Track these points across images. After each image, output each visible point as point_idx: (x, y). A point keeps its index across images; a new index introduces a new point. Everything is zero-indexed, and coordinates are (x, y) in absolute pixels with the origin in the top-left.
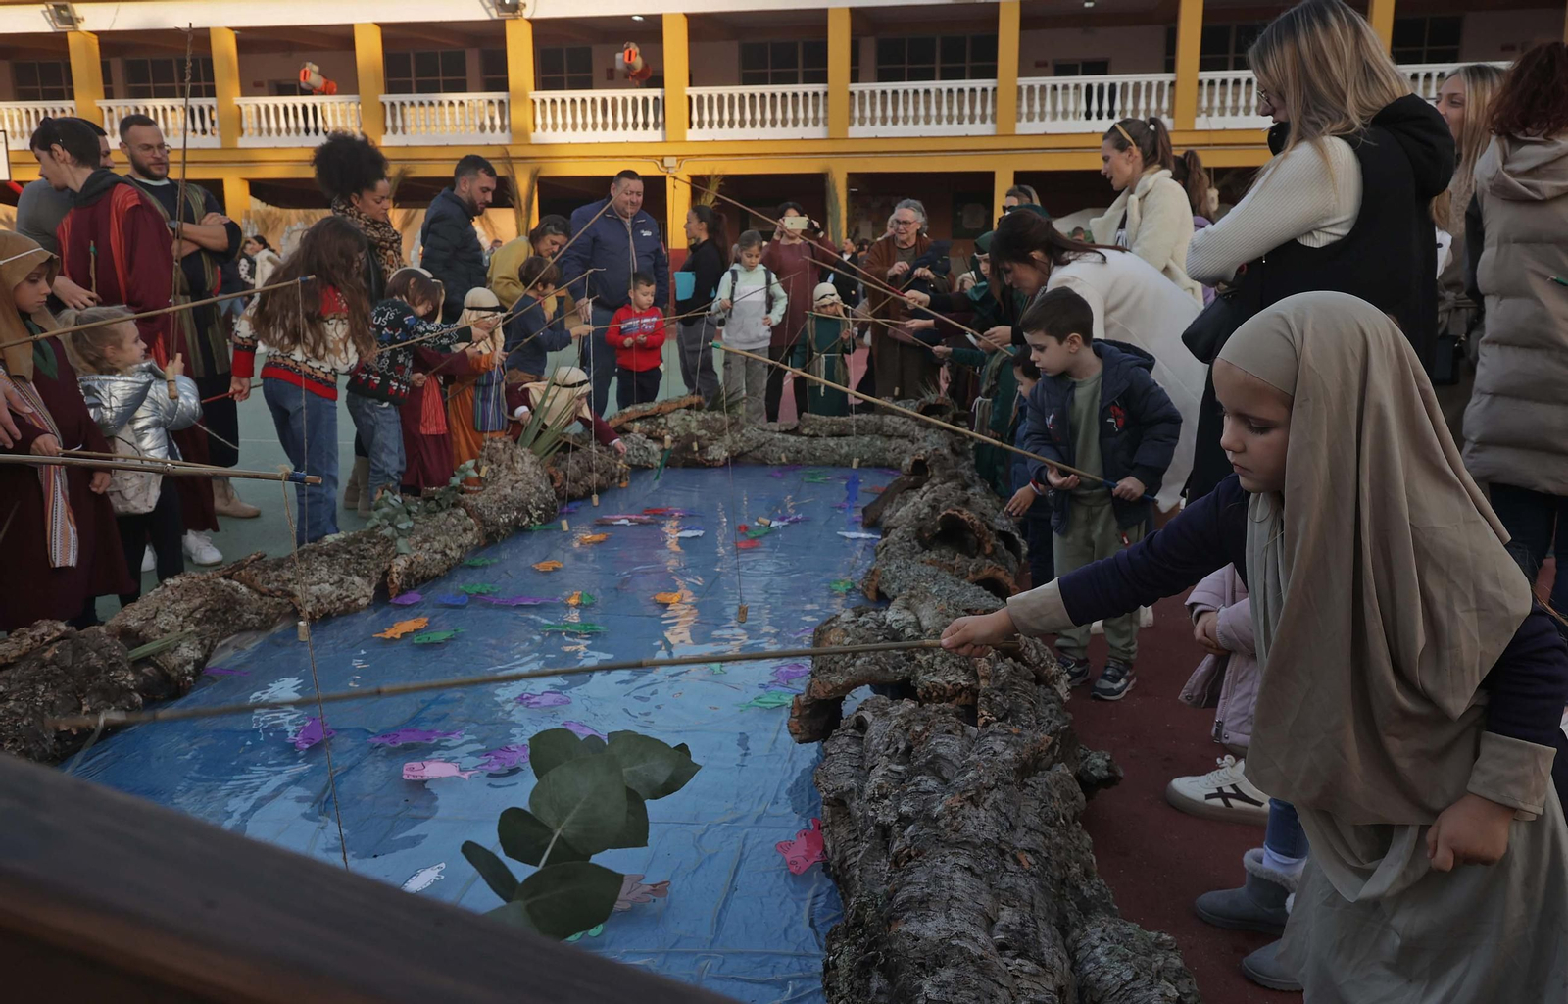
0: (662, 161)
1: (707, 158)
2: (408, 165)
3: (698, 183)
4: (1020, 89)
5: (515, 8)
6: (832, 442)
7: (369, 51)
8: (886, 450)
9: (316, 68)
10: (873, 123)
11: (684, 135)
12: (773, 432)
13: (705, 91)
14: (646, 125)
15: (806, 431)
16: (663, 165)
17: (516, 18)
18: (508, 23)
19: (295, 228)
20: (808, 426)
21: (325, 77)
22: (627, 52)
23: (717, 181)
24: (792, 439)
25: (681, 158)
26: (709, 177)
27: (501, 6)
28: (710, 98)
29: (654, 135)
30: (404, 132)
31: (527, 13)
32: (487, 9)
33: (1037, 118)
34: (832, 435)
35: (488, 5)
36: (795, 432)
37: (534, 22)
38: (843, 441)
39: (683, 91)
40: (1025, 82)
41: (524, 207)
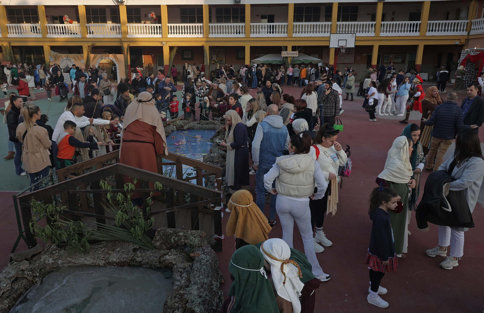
0: (162, 42)
1: (173, 42)
2: (94, 43)
3: (171, 48)
4: (251, 26)
5: (122, 2)
6: (206, 125)
7: (82, 12)
8: (215, 127)
9: (67, 16)
10: (215, 34)
11: (167, 36)
12: (195, 124)
13: (172, 25)
14: (157, 33)
15: (201, 124)
16: (162, 44)
17: (122, 5)
18: (120, 6)
19: (64, 59)
20: (202, 123)
21: (70, 19)
22: (152, 14)
23: (176, 48)
24: (199, 125)
25: (167, 42)
26: (174, 46)
27: (118, 2)
28: (174, 26)
29: (159, 36)
30: (93, 34)
31: (125, 4)
32: (114, 2)
33: (255, 33)
34: (206, 124)
35: (114, 1)
36: (199, 124)
37: (127, 6)
38: (208, 125)
39: (167, 25)
40: (252, 24)
41: (126, 54)
